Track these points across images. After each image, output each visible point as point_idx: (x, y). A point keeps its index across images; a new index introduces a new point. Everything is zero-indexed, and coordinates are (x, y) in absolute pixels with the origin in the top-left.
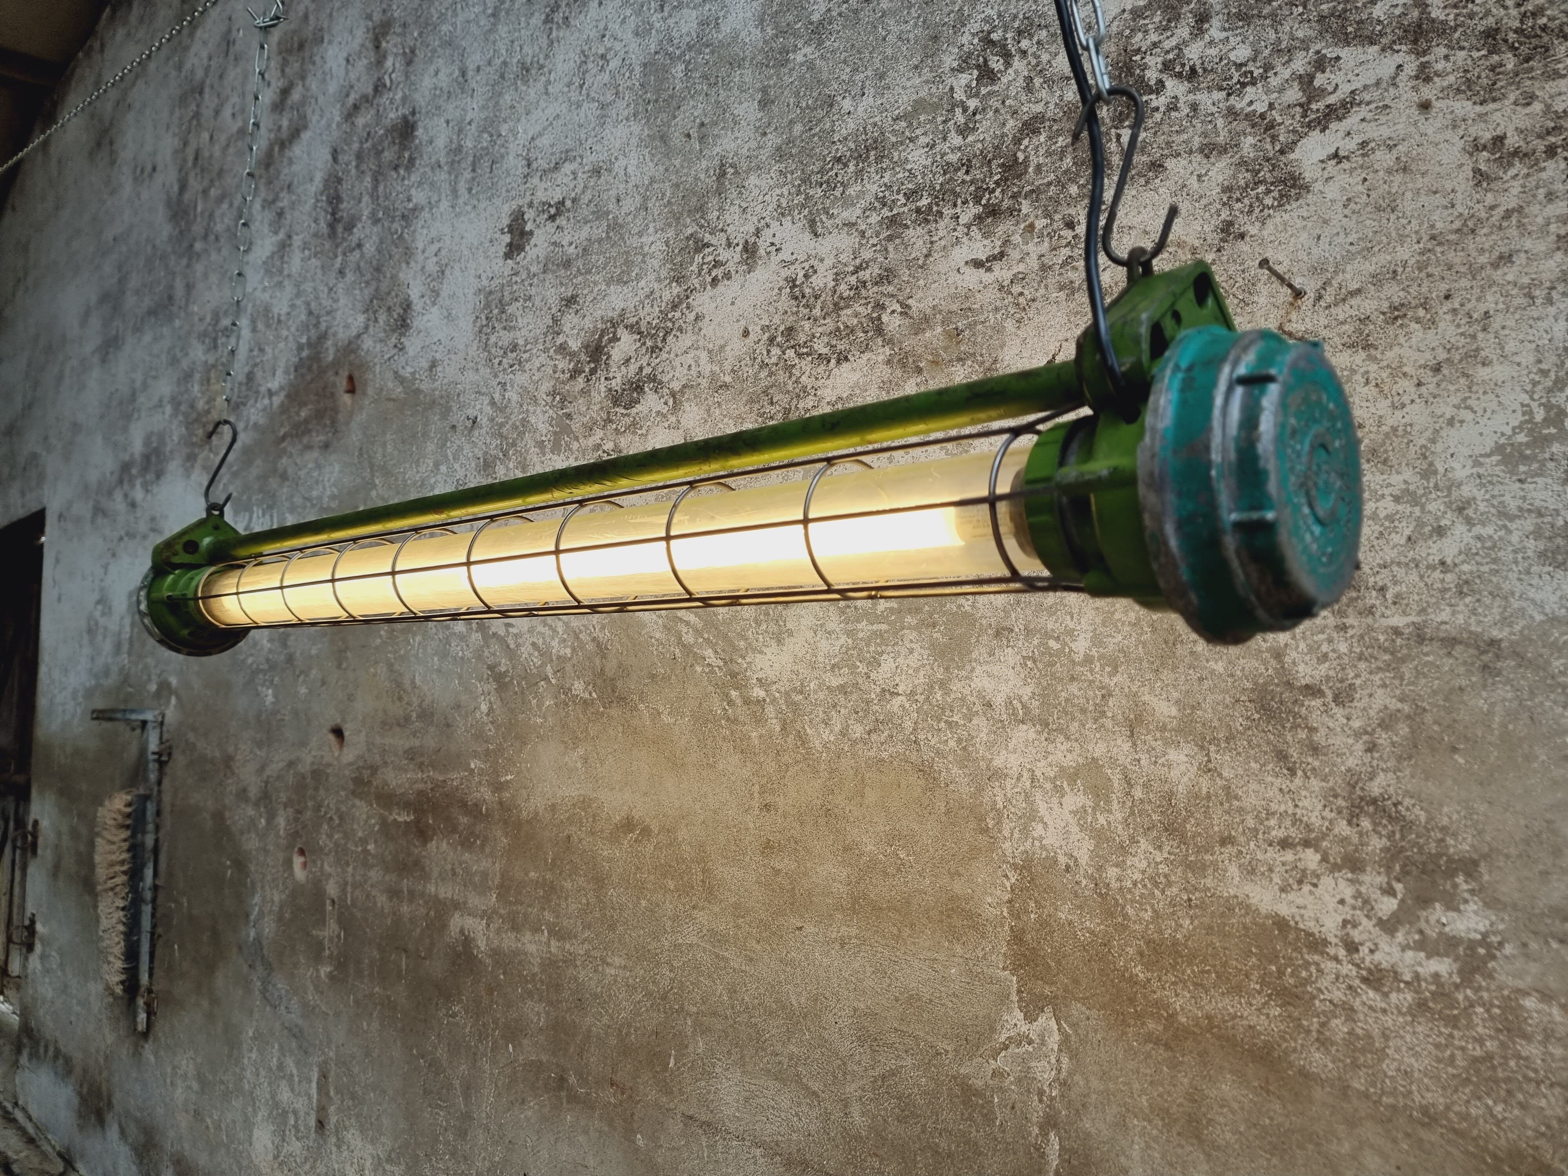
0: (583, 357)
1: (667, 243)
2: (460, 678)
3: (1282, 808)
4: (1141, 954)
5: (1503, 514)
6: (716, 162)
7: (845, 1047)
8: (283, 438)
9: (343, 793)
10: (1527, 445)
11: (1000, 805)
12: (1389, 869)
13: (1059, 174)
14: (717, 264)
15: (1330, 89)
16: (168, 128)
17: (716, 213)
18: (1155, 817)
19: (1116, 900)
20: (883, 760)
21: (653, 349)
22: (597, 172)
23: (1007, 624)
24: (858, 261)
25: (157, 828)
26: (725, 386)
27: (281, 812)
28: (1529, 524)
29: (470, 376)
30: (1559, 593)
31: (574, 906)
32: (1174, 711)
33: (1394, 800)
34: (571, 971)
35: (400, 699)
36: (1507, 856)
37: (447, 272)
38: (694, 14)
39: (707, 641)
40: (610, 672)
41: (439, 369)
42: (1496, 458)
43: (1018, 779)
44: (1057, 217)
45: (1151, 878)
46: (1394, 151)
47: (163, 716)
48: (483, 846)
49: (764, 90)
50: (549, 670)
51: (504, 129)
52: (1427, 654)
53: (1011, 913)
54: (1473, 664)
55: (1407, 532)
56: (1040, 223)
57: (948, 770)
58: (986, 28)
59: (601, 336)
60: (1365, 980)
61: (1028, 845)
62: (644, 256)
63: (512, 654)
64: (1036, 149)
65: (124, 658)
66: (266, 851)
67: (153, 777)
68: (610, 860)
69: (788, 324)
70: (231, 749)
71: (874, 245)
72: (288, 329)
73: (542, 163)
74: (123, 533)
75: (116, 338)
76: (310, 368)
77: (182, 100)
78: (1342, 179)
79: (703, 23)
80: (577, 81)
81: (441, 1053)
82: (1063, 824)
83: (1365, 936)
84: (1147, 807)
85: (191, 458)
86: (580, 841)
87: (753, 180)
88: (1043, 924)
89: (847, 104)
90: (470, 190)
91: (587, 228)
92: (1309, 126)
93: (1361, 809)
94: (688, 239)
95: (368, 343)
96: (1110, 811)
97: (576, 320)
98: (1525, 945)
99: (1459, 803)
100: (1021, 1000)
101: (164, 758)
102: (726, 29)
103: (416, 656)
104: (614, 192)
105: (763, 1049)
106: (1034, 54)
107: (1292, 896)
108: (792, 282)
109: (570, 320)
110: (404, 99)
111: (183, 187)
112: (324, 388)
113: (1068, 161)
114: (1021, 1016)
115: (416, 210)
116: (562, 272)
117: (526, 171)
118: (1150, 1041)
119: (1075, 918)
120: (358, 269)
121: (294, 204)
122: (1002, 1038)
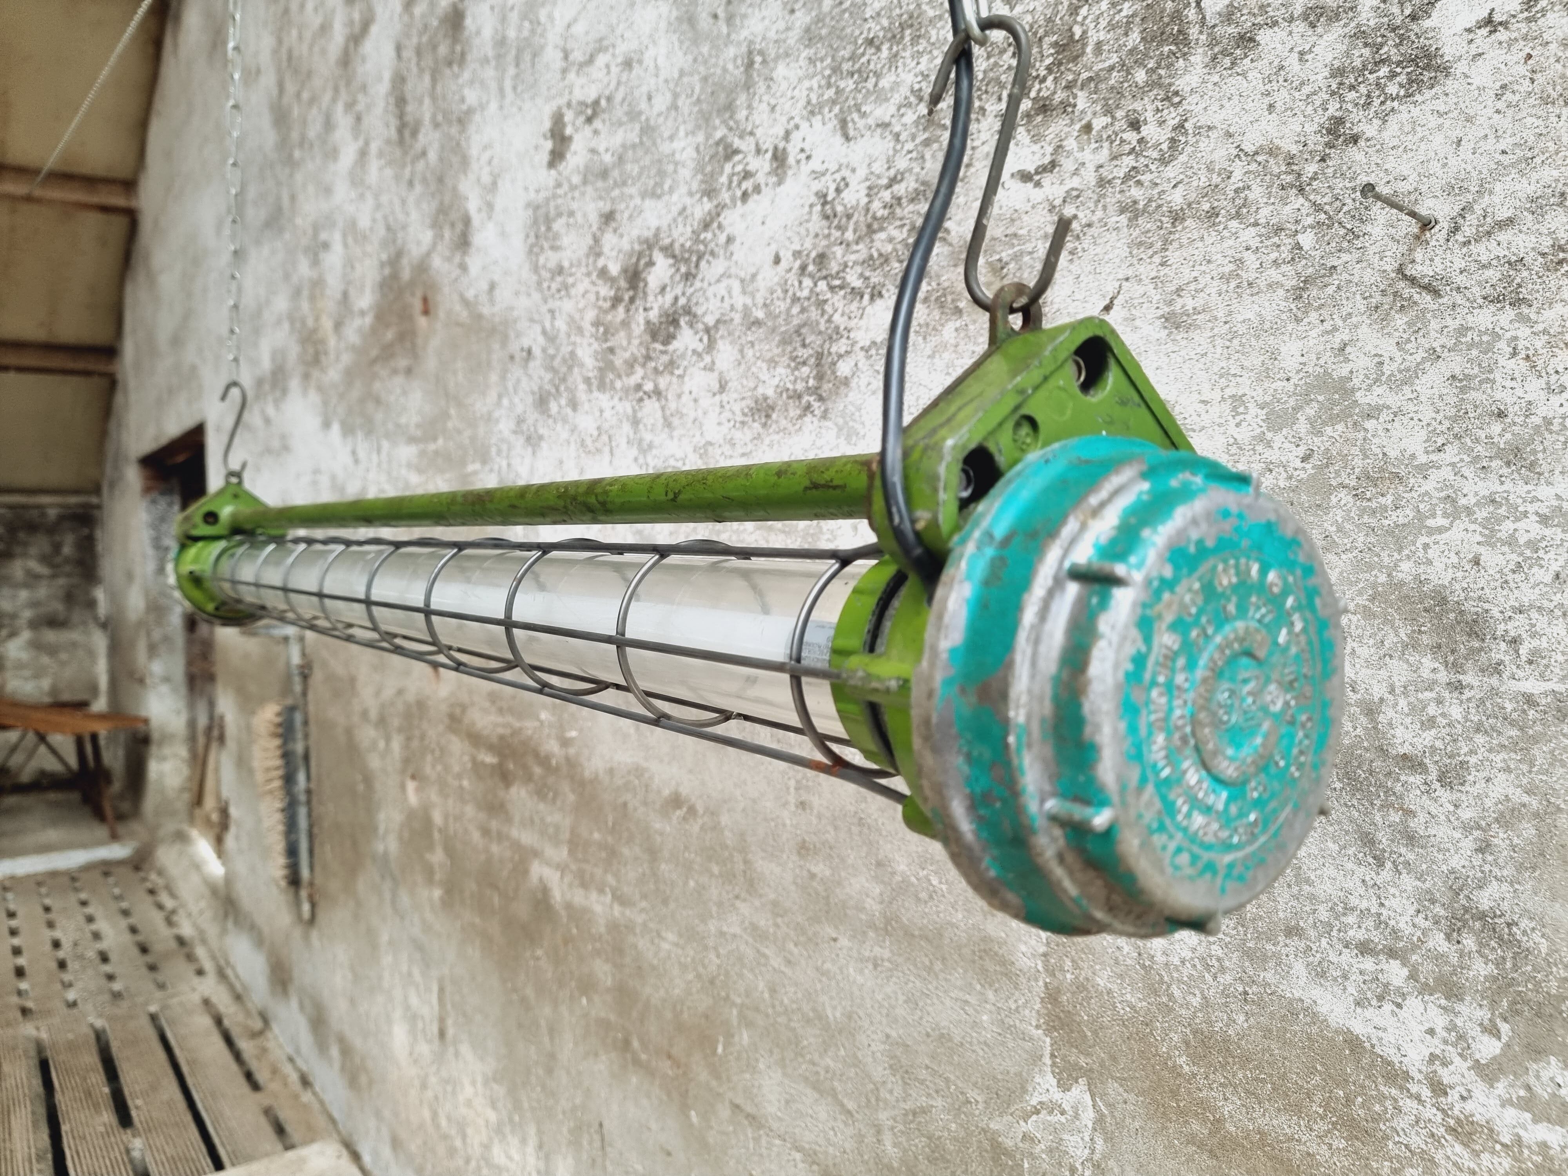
0: (623, 283)
1: (697, 149)
3: (1364, 905)
4: (1187, 1043)
6: (744, 48)
7: (879, 1072)
8: (375, 361)
9: (441, 728)
12: (1494, 1002)
14: (746, 175)
16: (266, 24)
17: (744, 113)
21: (687, 277)
22: (628, 64)
24: (892, 172)
25: (306, 736)
26: (757, 323)
27: (395, 736)
29: (524, 301)
31: (632, 874)
33: (1508, 918)
34: (631, 938)
37: (499, 183)
41: (497, 292)
44: (1120, 114)
48: (554, 798)
51: (542, 16)
53: (1046, 968)
55: (1555, 567)
56: (1099, 123)
59: (638, 260)
60: (1452, 1131)
62: (676, 164)
64: (1096, 20)
66: (385, 771)
67: (298, 689)
68: (661, 834)
69: (820, 250)
71: (910, 152)
72: (372, 245)
73: (578, 55)
74: (262, 448)
75: (243, 249)
76: (391, 288)
78: (1495, 56)
81: (529, 992)
83: (1456, 1079)
85: (306, 377)
86: (635, 809)
87: (781, 70)
88: (1080, 987)
90: (515, 88)
91: (621, 133)
93: (1465, 923)
94: (717, 144)
95: (436, 261)
97: (614, 240)
100: (1054, 1064)
101: (307, 671)
104: (644, 89)
105: (802, 1056)
107: (1369, 1013)
108: (824, 199)
109: (609, 240)
111: (281, 88)
112: (404, 310)
114: (1054, 1082)
115: (470, 112)
116: (600, 184)
117: (564, 65)
118: (1194, 1144)
119: (1115, 988)
120: (424, 181)
121: (369, 107)
122: (1034, 1102)
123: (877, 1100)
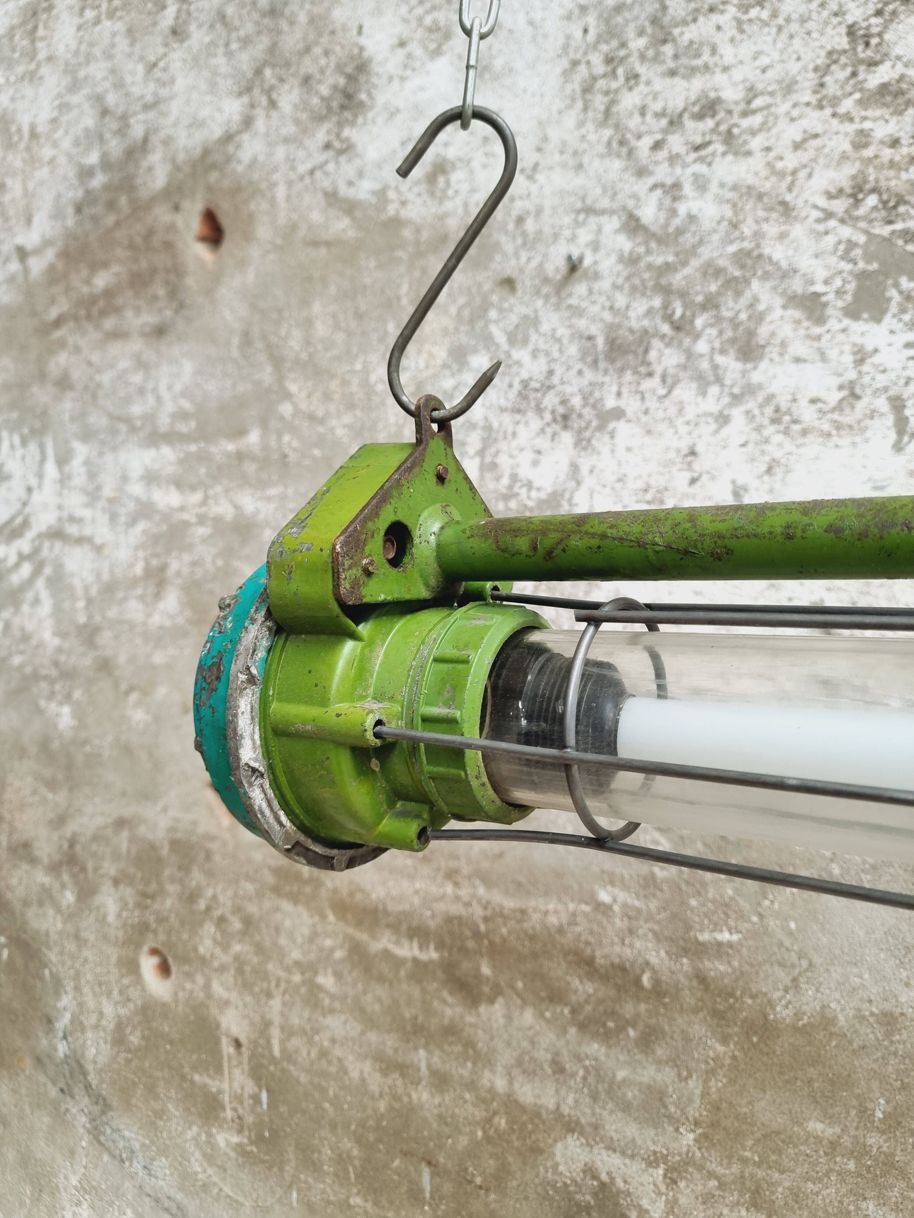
8: (58, 323)
27: (107, 887)
41: (457, 177)
66: (78, 939)
72: (55, 145)
76: (110, 205)
95: (252, 147)
112: (149, 234)
120: (220, 22)
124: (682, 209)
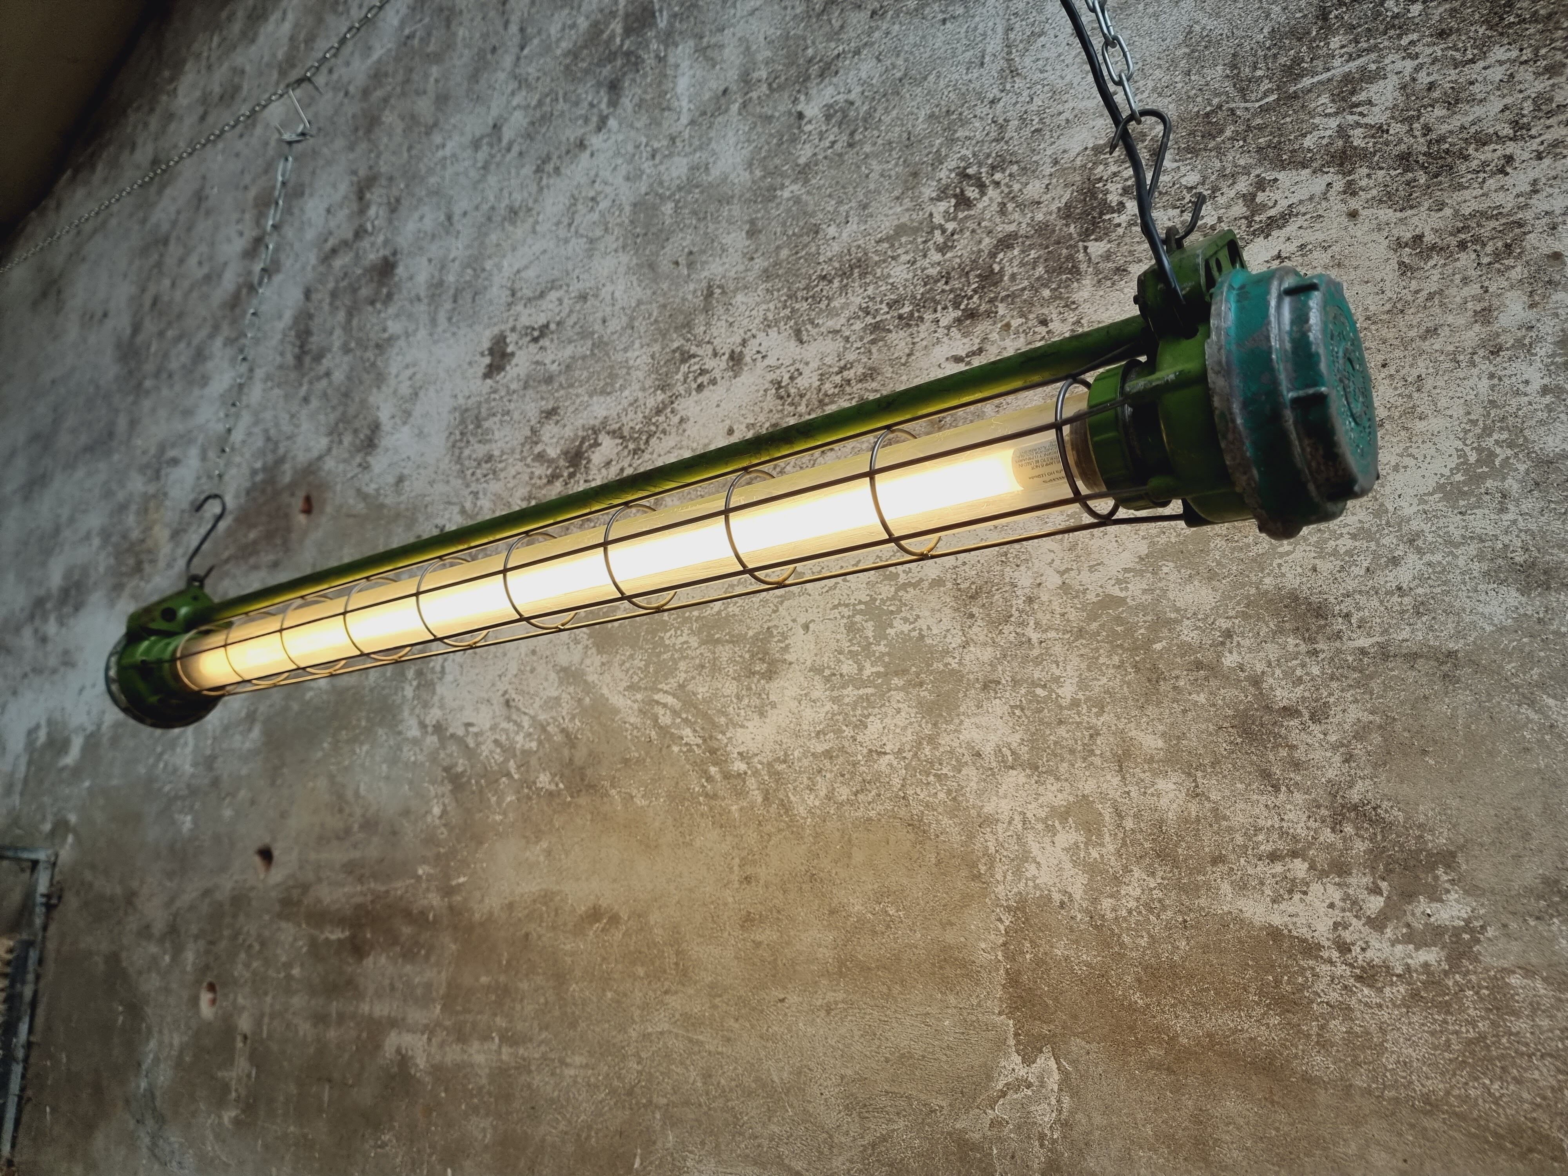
0: (562, 463)
1: (653, 357)
2: (411, 782)
3: (1270, 823)
4: (1139, 981)
5: (1449, 542)
6: (704, 284)
7: (833, 1118)
8: (227, 561)
9: (267, 917)
10: (1464, 483)
11: (992, 850)
12: (1373, 869)
13: (1032, 280)
14: (703, 372)
15: (1271, 204)
16: (125, 276)
17: (703, 328)
18: (1147, 845)
19: (1112, 930)
20: (870, 819)
21: (635, 452)
22: (583, 297)
23: (994, 677)
24: (842, 363)
25: (38, 978)
27: (190, 945)
28: (1473, 549)
29: (440, 488)
30: (1504, 606)
31: (530, 1007)
32: (1160, 743)
33: (1373, 804)
34: (524, 1078)
35: (341, 811)
36: (1482, 845)
37: (422, 394)
38: (685, 161)
39: (686, 720)
40: (578, 762)
41: (407, 483)
42: (1437, 496)
43: (1010, 823)
44: (1031, 316)
45: (1146, 905)
46: (1329, 251)
47: (57, 856)
48: (427, 957)
49: (752, 222)
50: (512, 765)
51: (488, 265)
52: (1392, 670)
53: (1006, 958)
54: (1434, 674)
55: (1365, 564)
56: (1015, 323)
57: (938, 822)
58: (962, 164)
59: (582, 443)
60: (1359, 978)
61: (1021, 886)
62: (629, 368)
63: (470, 753)
64: (1011, 261)
65: (16, 799)
66: (167, 990)
67: (38, 921)
68: (573, 954)
69: (774, 422)
70: (135, 884)
71: (858, 348)
72: (242, 455)
73: (528, 292)
74: (28, 669)
75: (44, 476)
76: (263, 491)
77: (144, 251)
79: (694, 168)
80: (566, 221)
82: (1056, 862)
83: (1356, 936)
84: (1139, 836)
85: (118, 588)
86: (540, 937)
87: (740, 298)
88: (1039, 962)
89: (832, 231)
90: (450, 319)
91: (571, 347)
92: (1254, 233)
93: (1343, 815)
94: (674, 351)
95: (329, 464)
96: (1102, 845)
97: (555, 430)
98: (1505, 926)
99: (1433, 801)
100: (1018, 1043)
101: (54, 901)
102: (715, 173)
103: (362, 765)
104: (599, 315)
105: (740, 1134)
106: (1007, 185)
107: (1284, 906)
108: (778, 385)
109: (549, 431)
110: (386, 242)
111: (136, 328)
112: (278, 510)
113: (1040, 270)
114: (1018, 1059)
115: (391, 339)
116: (544, 388)
117: (510, 299)
118: (1152, 1068)
119: (1071, 953)
120: (325, 395)
121: (257, 341)
122: (1000, 1086)
123: (831, 1147)
124: (479, 503)
